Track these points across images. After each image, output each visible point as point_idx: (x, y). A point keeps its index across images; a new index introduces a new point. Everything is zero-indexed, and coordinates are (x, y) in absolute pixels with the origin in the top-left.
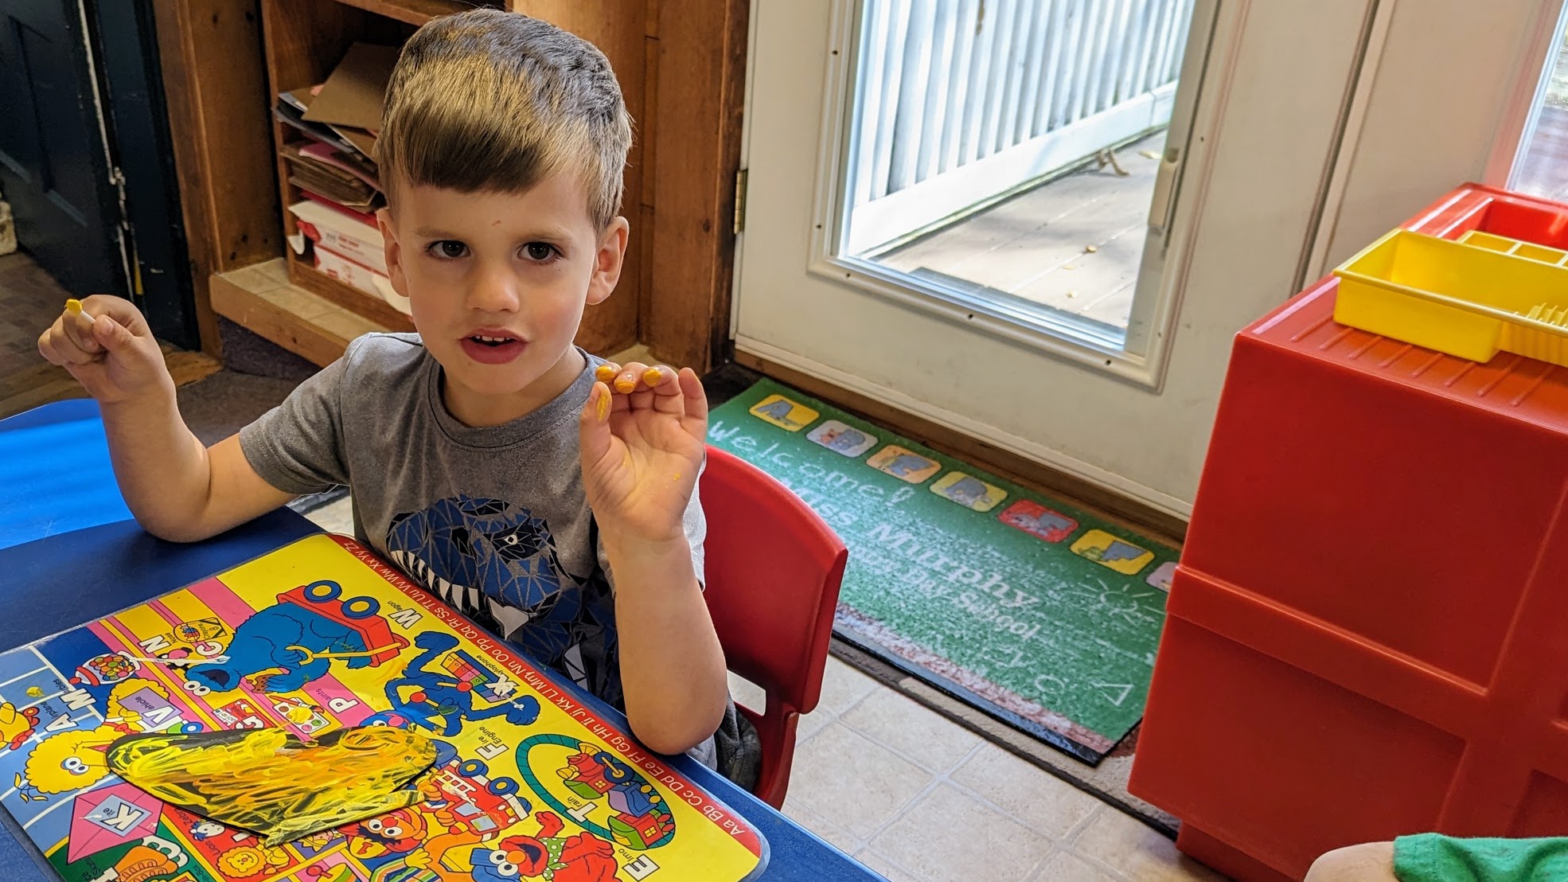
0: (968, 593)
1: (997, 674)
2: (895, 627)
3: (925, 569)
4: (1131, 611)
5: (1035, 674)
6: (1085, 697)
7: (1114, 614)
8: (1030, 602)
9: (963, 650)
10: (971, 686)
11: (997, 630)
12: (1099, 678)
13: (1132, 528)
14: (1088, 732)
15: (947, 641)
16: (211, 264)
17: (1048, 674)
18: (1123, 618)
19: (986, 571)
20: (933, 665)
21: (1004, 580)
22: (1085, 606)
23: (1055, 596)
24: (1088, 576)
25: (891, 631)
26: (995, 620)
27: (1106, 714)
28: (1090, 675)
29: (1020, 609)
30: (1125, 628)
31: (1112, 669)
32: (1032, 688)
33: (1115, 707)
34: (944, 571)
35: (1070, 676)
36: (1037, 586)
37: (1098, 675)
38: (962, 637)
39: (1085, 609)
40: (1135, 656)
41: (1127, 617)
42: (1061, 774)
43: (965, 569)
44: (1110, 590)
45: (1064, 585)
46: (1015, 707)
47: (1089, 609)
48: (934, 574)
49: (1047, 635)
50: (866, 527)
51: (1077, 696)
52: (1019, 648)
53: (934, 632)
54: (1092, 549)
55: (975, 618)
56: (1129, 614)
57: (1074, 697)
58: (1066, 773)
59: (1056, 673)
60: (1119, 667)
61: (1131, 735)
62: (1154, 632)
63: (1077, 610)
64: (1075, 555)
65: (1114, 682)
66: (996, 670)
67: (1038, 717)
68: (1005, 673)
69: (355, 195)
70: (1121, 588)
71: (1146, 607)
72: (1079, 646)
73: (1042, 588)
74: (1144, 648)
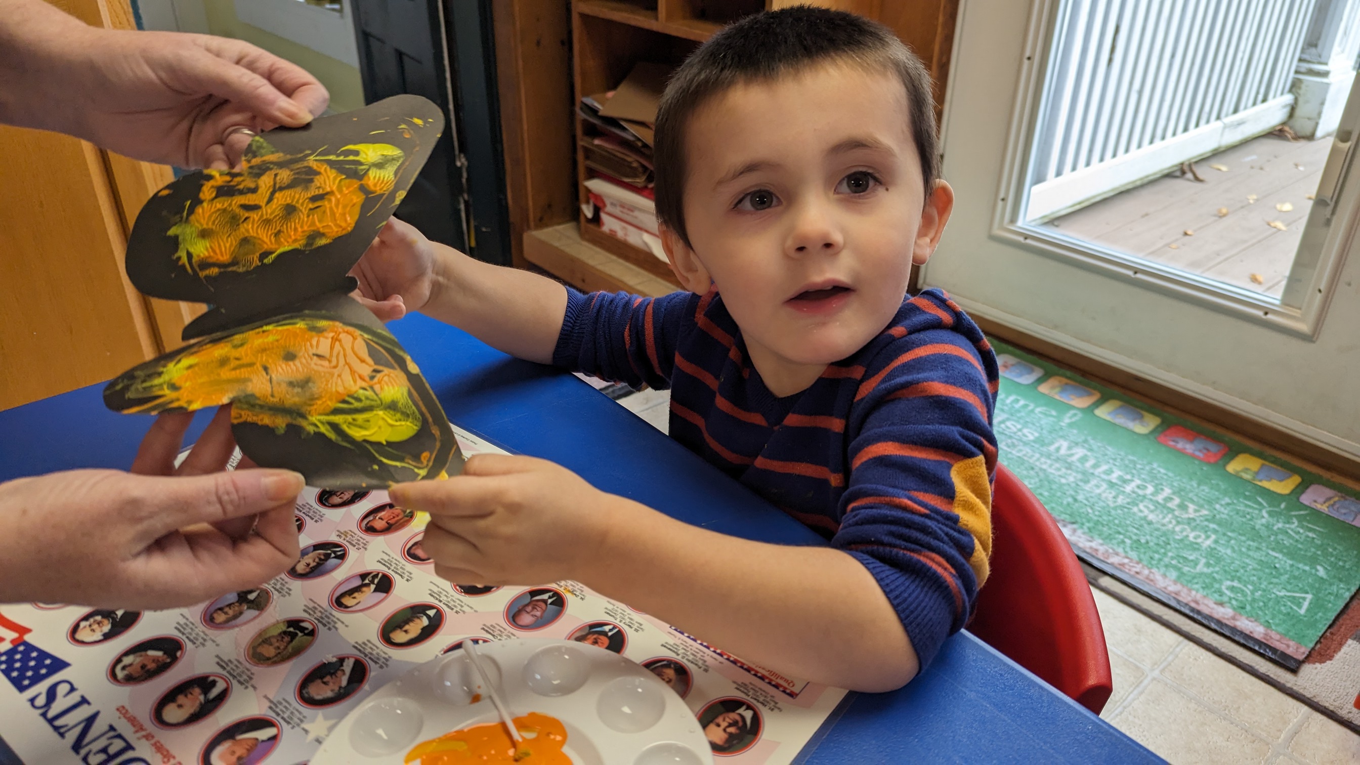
0: (1145, 504)
1: (1186, 578)
2: (1087, 530)
3: (1104, 480)
4: (1293, 526)
5: (1221, 580)
6: (1271, 604)
7: (1279, 529)
8: (1201, 514)
9: (1151, 554)
10: (1165, 588)
11: (1177, 537)
12: (1280, 587)
13: (1277, 454)
14: (1281, 638)
15: (1135, 545)
16: (526, 225)
17: (1233, 581)
18: (1287, 532)
19: (1158, 485)
20: (1127, 567)
21: (1174, 493)
22: (1251, 520)
23: (1222, 509)
24: (1247, 493)
25: (1084, 533)
26: (1173, 528)
27: (1294, 621)
28: (1271, 583)
29: (1194, 519)
30: (1291, 541)
31: (1289, 579)
32: (1221, 594)
33: (1301, 615)
34: (1119, 483)
35: (1253, 583)
36: (1204, 500)
37: (1277, 584)
38: (1147, 542)
39: (1251, 523)
40: (1307, 568)
41: (1291, 532)
42: (1264, 677)
43: (1138, 482)
44: (1270, 507)
45: (1227, 500)
46: (1210, 610)
47: (1255, 523)
48: (1111, 485)
49: (1223, 544)
50: (1046, 441)
51: (1264, 602)
52: (1201, 555)
53: (1121, 537)
54: (1245, 471)
55: (1156, 526)
56: (1292, 530)
57: (1261, 604)
58: (1268, 676)
59: (1239, 579)
60: (1295, 578)
61: (1321, 643)
62: (1318, 547)
63: (1243, 523)
64: (1230, 474)
65: (1294, 592)
66: (1183, 574)
67: (1232, 621)
68: (1194, 578)
69: (634, 174)
70: (1279, 505)
71: (1305, 524)
72: (1255, 557)
73: (1209, 501)
74: (1313, 561)
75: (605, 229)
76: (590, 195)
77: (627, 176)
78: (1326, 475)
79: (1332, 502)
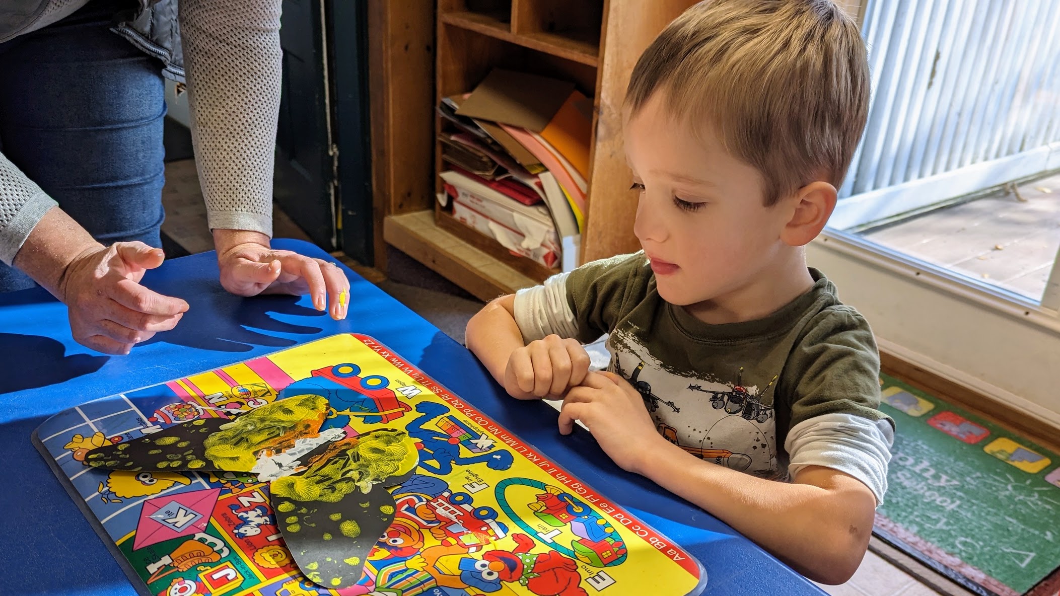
0: (903, 472)
1: (925, 532)
4: (1032, 499)
5: (956, 536)
6: (997, 557)
7: (1020, 500)
8: (952, 483)
9: (899, 512)
10: (905, 539)
11: (925, 500)
12: (1007, 545)
13: (1034, 440)
16: (387, 210)
17: (967, 537)
18: (1026, 503)
19: (918, 458)
21: (931, 466)
22: (995, 491)
23: (972, 482)
24: (998, 470)
26: (924, 493)
27: (1014, 572)
28: (1001, 542)
29: (944, 488)
30: (1028, 510)
31: (1018, 540)
32: (954, 546)
33: (1021, 568)
35: (984, 541)
36: (957, 472)
37: (1006, 543)
38: (898, 503)
39: (996, 494)
40: (1037, 532)
41: (1030, 503)
43: (901, 454)
44: (1016, 482)
45: (979, 474)
46: (941, 558)
47: (999, 494)
49: (965, 509)
51: (990, 556)
52: (943, 516)
54: (1001, 451)
55: (908, 490)
56: (1032, 502)
57: (988, 557)
59: (973, 537)
60: (1023, 539)
61: (1035, 591)
62: (1051, 517)
63: (989, 493)
64: (988, 454)
65: (1020, 550)
66: (924, 529)
67: (958, 568)
68: (932, 533)
69: (484, 167)
70: (1024, 482)
71: (1045, 498)
72: (992, 520)
73: (961, 474)
74: (1044, 527)
75: (457, 216)
76: (445, 185)
77: (478, 170)
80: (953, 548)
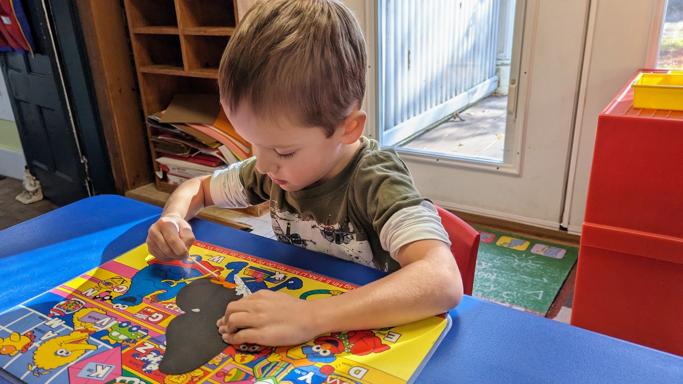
1: (486, 294)
4: (529, 263)
5: (502, 292)
6: (525, 298)
7: (524, 266)
8: (488, 265)
11: (479, 278)
16: (125, 187)
17: (507, 291)
18: (527, 266)
22: (510, 264)
23: (498, 262)
24: (507, 253)
27: (537, 303)
28: (524, 289)
29: (485, 268)
30: (530, 270)
31: (532, 286)
33: (539, 300)
36: (489, 259)
37: (527, 289)
40: (539, 280)
41: (529, 266)
44: (518, 257)
45: (499, 257)
47: (513, 265)
49: (500, 277)
52: (491, 283)
54: (505, 243)
57: (521, 299)
59: (510, 290)
60: (534, 285)
61: (550, 310)
62: (542, 270)
63: (508, 266)
64: (499, 246)
65: (534, 291)
68: (490, 293)
69: (183, 150)
70: (522, 256)
71: (535, 261)
72: (515, 279)
73: (491, 260)
74: (541, 277)
75: (171, 183)
76: (160, 166)
78: (541, 239)
79: (545, 250)
80: (503, 299)
